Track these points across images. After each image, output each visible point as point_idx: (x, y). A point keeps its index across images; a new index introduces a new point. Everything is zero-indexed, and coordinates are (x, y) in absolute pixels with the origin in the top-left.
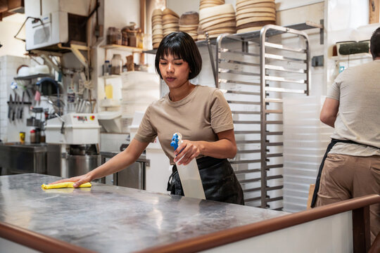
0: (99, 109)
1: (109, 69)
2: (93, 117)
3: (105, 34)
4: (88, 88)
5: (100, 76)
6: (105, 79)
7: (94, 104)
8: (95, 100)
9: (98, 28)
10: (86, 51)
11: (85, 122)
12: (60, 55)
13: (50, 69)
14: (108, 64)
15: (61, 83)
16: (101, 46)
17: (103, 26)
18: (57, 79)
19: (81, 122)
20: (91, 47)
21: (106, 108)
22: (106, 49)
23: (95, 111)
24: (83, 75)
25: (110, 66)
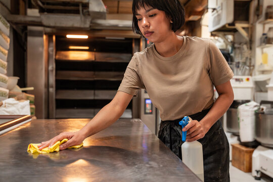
0: (257, 73)
1: (266, 40)
2: (248, 79)
3: (264, 12)
4: (249, 57)
5: (258, 47)
6: (262, 49)
7: (253, 69)
8: (254, 66)
9: (259, 8)
10: (248, 28)
11: (241, 83)
12: (233, 33)
13: (227, 45)
14: (265, 36)
15: (232, 55)
16: (260, 23)
17: (262, 6)
18: (230, 51)
19: (238, 83)
20: (252, 24)
21: (263, 72)
22: (264, 24)
23: (253, 74)
24: (245, 47)
25: (266, 38)
